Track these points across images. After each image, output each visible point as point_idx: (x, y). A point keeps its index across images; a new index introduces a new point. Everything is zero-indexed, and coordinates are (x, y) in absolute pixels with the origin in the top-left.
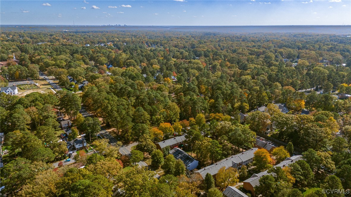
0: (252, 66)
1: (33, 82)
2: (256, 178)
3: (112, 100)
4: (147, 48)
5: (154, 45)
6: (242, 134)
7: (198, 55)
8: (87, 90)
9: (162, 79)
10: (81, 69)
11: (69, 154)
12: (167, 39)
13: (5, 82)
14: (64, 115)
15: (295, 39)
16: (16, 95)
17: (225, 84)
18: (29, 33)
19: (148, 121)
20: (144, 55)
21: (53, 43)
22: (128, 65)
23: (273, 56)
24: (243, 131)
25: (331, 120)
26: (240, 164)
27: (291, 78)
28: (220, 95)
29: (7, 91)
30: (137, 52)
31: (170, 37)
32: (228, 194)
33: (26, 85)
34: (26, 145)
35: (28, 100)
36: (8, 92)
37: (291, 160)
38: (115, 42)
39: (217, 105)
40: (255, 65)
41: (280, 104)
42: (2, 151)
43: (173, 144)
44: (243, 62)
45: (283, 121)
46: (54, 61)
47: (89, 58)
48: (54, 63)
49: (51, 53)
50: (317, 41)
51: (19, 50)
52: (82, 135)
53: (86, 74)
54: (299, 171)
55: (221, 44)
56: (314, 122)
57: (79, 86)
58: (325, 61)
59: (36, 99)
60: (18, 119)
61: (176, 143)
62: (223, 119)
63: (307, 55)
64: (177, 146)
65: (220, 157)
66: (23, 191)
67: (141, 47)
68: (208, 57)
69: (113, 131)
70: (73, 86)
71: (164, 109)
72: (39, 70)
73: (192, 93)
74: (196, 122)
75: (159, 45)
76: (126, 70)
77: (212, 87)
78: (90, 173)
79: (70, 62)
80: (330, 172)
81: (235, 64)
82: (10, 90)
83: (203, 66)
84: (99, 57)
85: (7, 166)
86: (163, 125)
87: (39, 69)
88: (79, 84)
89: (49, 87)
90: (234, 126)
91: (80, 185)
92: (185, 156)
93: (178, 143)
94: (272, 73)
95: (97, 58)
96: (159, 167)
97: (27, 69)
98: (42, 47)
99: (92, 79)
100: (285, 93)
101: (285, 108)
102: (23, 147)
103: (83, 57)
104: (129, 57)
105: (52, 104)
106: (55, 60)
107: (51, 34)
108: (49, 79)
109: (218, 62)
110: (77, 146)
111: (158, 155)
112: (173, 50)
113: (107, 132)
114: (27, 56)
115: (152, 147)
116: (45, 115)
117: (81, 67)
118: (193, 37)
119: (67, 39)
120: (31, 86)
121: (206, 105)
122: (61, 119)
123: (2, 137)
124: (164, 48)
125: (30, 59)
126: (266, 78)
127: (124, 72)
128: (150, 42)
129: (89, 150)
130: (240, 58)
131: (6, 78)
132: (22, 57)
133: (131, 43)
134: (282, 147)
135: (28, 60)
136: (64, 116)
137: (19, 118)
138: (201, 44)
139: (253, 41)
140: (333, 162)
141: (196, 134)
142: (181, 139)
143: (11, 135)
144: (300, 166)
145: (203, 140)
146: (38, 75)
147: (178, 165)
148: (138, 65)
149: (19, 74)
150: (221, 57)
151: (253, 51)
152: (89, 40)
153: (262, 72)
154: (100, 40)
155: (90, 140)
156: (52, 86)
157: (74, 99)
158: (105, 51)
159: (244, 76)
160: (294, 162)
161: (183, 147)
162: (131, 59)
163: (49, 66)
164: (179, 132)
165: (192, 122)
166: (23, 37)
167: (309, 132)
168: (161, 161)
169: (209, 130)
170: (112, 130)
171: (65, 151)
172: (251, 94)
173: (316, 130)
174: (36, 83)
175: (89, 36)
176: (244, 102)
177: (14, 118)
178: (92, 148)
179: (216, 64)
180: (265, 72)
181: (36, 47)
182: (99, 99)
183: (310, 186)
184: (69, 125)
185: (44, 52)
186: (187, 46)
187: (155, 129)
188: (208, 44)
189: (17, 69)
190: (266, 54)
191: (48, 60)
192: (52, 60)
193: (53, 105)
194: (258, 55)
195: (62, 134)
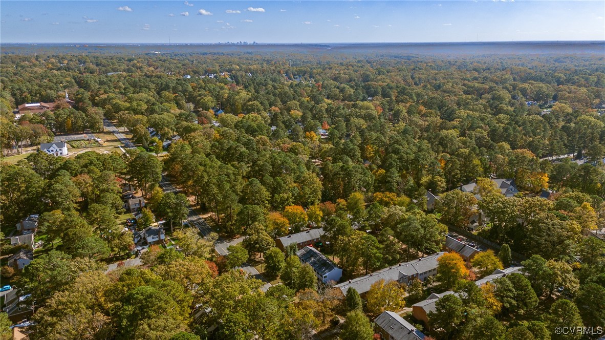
0: (463, 113)
1: (94, 136)
2: (433, 300)
3: (211, 167)
4: (286, 82)
5: (300, 76)
6: (420, 227)
7: (370, 93)
8: (173, 150)
9: (301, 133)
10: (169, 116)
11: (136, 250)
12: (322, 67)
13: (49, 135)
14: (135, 189)
15: (556, 66)
16: (65, 156)
17: (408, 144)
18: (94, 57)
19: (267, 202)
20: (278, 93)
21: (131, 74)
22: (248, 111)
23: (507, 96)
24: (423, 222)
25: (585, 208)
26: (413, 277)
27: (532, 134)
28: (396, 162)
29: (50, 149)
30: (266, 89)
31: (328, 63)
32: (383, 324)
33: (82, 142)
34: (67, 233)
35: (79, 163)
36: (52, 151)
37: (503, 274)
38: (234, 72)
39: (389, 179)
40: (469, 112)
41: (504, 180)
42: (35, 243)
43: (305, 241)
44: (450, 106)
45: (497, 208)
46: (128, 102)
47: (186, 98)
48: (128, 105)
49: (125, 89)
50: (597, 70)
51: (75, 84)
52: (159, 222)
53: (177, 124)
54: (510, 290)
55: (416, 75)
56: (552, 210)
57: (165, 143)
59: (91, 163)
60: (59, 192)
61: (310, 239)
62: (395, 202)
63: (571, 95)
64: (311, 245)
65: (378, 264)
66: (53, 300)
67: (274, 80)
68: (389, 96)
69: (210, 217)
70: (154, 144)
71: (295, 182)
72: (103, 118)
73: (346, 157)
74: (347, 207)
75: (307, 76)
76: (243, 118)
77: (386, 149)
78: (158, 278)
79: (153, 104)
81: (435, 109)
82: (54, 148)
83: (378, 112)
84: (202, 96)
85: (34, 263)
86: (290, 208)
87: (105, 115)
88: (165, 140)
89: (117, 144)
90: (408, 213)
91: (137, 294)
92: (321, 260)
93: (314, 240)
94: (497, 125)
95: (199, 98)
96: (278, 276)
97: (84, 115)
98: (113, 80)
99: (185, 132)
100: (515, 160)
101: (511, 187)
102: (62, 234)
103: (176, 96)
104: (252, 96)
105: (116, 171)
106: (130, 100)
107: (130, 57)
108: (118, 133)
109: (405, 106)
110: (150, 239)
111: (276, 257)
112: (329, 85)
113: (200, 219)
114: (87, 94)
115: (268, 244)
116: (104, 188)
117: (170, 112)
118: (369, 63)
119: (156, 67)
120: (89, 143)
121: (368, 179)
122: (130, 195)
123: (36, 221)
124: (315, 81)
125: (92, 99)
126: (485, 134)
127: (238, 122)
128: (292, 72)
129: (169, 245)
130: (445, 100)
131: (51, 129)
132: (79, 96)
133: (260, 74)
134: (490, 252)
135: (87, 101)
136: (135, 192)
137: (61, 190)
138: (379, 74)
139: (475, 70)
140: (576, 280)
141: (340, 225)
142: (317, 233)
143: (47, 218)
144: (513, 283)
145: (352, 235)
146: (101, 124)
147: (303, 273)
148: (265, 111)
149: (72, 123)
150: (411, 97)
151: (472, 88)
152: (191, 68)
153: (479, 123)
154: (207, 68)
155: (171, 230)
156: (122, 143)
157: (151, 164)
158: (212, 86)
159: (445, 131)
160: (506, 276)
161: (321, 246)
162: (254, 100)
163: (121, 110)
164: (317, 221)
165: (341, 205)
166: (84, 63)
167: (540, 228)
168: (280, 266)
169: (367, 220)
170: (209, 215)
171: (129, 245)
173: (553, 225)
174: (98, 138)
175: (192, 61)
176: (438, 174)
177: (54, 190)
178: (173, 242)
179: (399, 110)
180: (484, 124)
181: (102, 80)
182: (190, 164)
183: (531, 318)
184: (140, 205)
185: (115, 88)
186: (356, 79)
187: (276, 216)
188: (392, 74)
189: (69, 115)
190: (494, 92)
191: (120, 101)
192: (126, 101)
193: (117, 173)
194: (480, 94)
195: (129, 219)
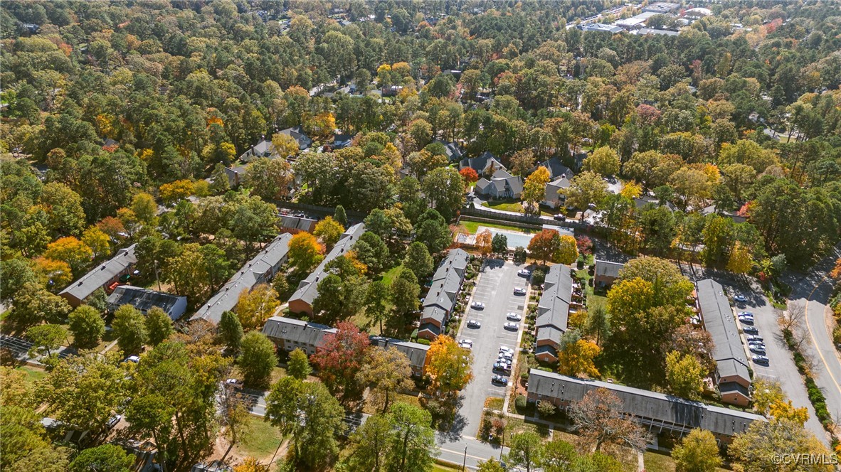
0: (198, 42)
2: (307, 287)
19: (6, 247)
25: (389, 148)
26: (269, 272)
27: (291, 64)
28: (165, 136)
32: (272, 332)
37: (350, 236)
39: (166, 161)
40: (204, 39)
41: (291, 129)
43: (105, 281)
44: (172, 31)
45: (315, 168)
54: (369, 251)
56: (365, 158)
58: (336, 10)
61: (110, 276)
62: (193, 191)
64: (119, 283)
65: (226, 273)
68: (66, 22)
74: (136, 216)
77: (130, 117)
80: (405, 236)
83: (64, 51)
86: (56, 245)
90: (230, 203)
92: (150, 296)
93: (116, 275)
94: (250, 56)
96: (98, 339)
101: (302, 136)
109: (104, 38)
111: (87, 317)
115: (57, 305)
121: (139, 169)
126: (241, 71)
130: (159, 21)
134: (329, 218)
140: (408, 220)
141: (162, 245)
142: (117, 264)
144: (369, 242)
145: (183, 252)
147: (154, 320)
150: (104, 21)
153: (227, 57)
159: (193, 75)
160: (356, 238)
161: (130, 280)
164: (104, 249)
165: (126, 216)
167: (362, 179)
168: (98, 327)
169: (179, 225)
172: (230, 119)
173: (373, 174)
176: (223, 140)
180: (234, 57)
183: (387, 268)
187: (43, 262)
190: (215, 2)
